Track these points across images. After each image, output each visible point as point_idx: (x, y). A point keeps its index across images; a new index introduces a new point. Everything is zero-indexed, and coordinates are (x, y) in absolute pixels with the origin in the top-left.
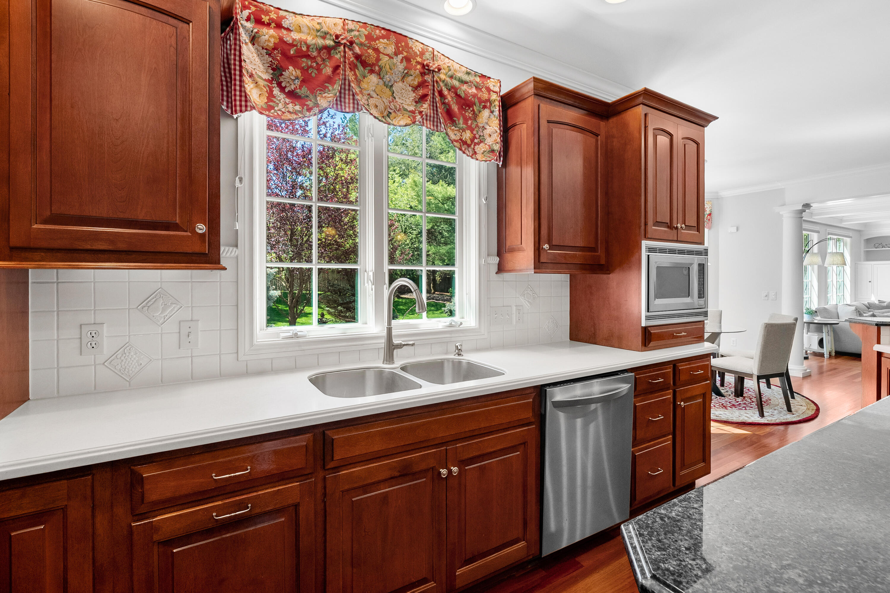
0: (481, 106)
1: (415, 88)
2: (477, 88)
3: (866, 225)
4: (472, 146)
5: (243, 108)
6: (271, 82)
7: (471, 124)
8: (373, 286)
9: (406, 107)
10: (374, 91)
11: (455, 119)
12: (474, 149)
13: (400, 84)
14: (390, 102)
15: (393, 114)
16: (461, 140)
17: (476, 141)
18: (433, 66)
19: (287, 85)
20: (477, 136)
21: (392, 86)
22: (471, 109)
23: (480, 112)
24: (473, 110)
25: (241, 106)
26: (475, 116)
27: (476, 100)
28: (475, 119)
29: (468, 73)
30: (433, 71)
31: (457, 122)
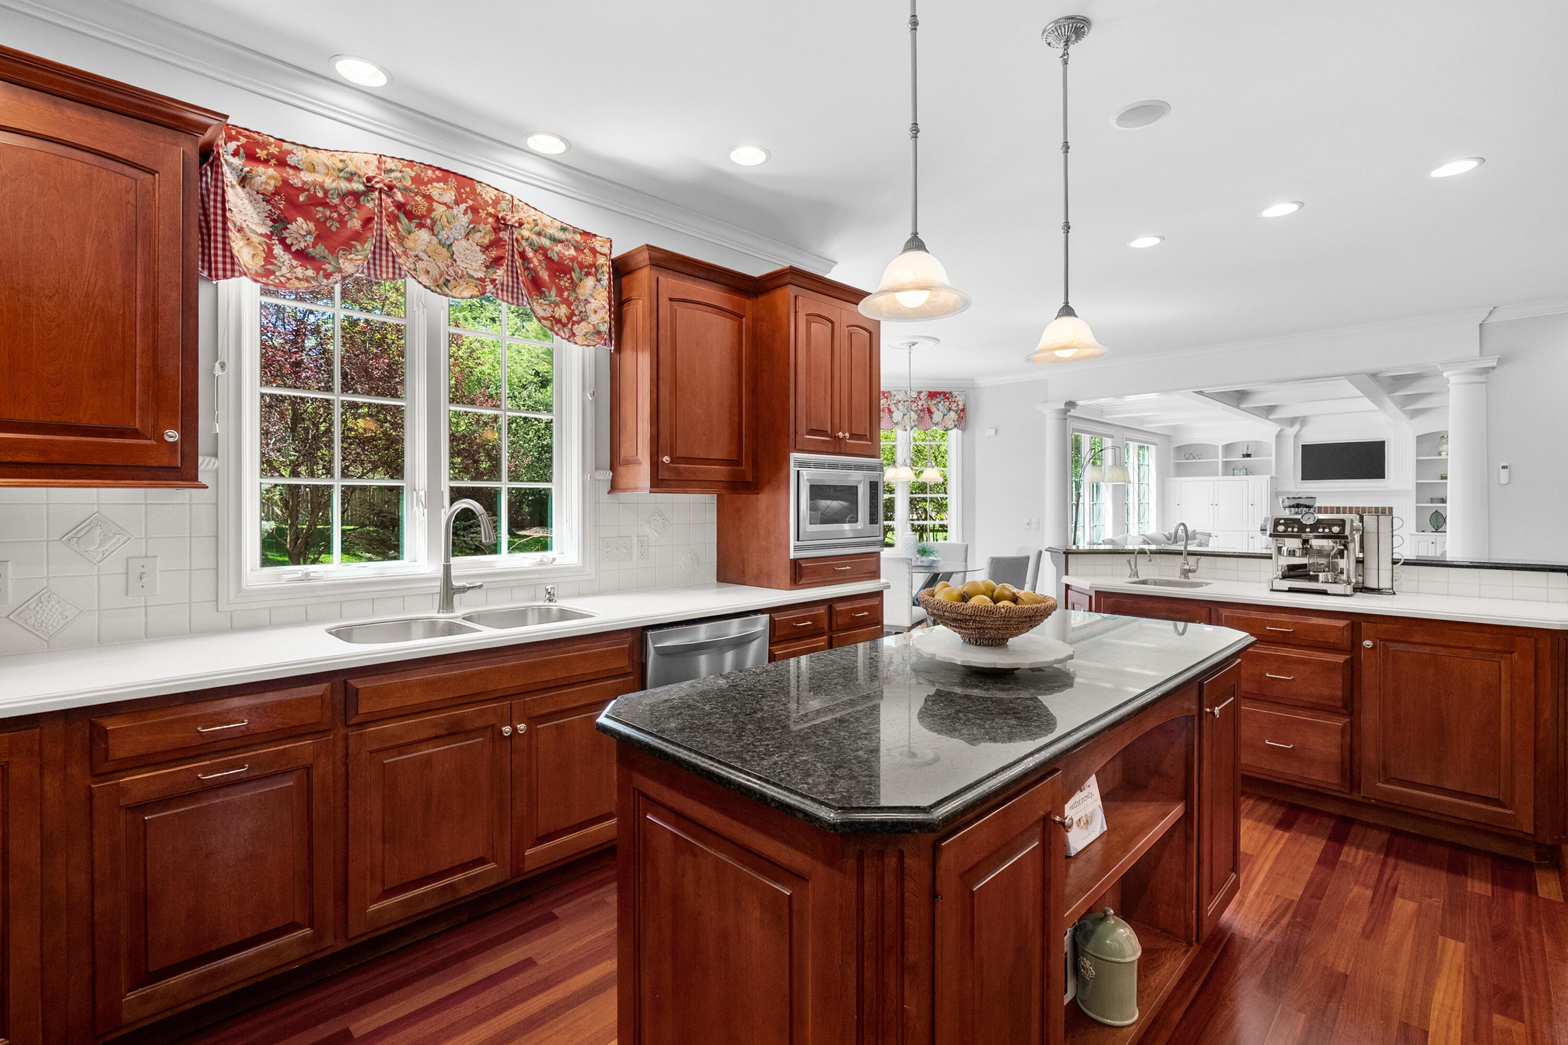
0: (583, 273)
1: (485, 249)
2: (576, 249)
3: (1174, 428)
4: (569, 326)
5: (229, 273)
6: (269, 237)
7: (568, 297)
8: (426, 511)
9: (472, 273)
10: (425, 251)
11: (544, 289)
12: (571, 330)
13: (464, 243)
14: (448, 267)
15: (453, 282)
16: (553, 317)
17: (575, 318)
18: (512, 219)
19: (295, 242)
20: (577, 312)
21: (450, 245)
22: (568, 276)
23: (581, 280)
24: (571, 278)
25: (225, 270)
26: (574, 286)
27: (575, 265)
28: (574, 290)
29: (564, 229)
30: (512, 226)
31: (547, 294)
